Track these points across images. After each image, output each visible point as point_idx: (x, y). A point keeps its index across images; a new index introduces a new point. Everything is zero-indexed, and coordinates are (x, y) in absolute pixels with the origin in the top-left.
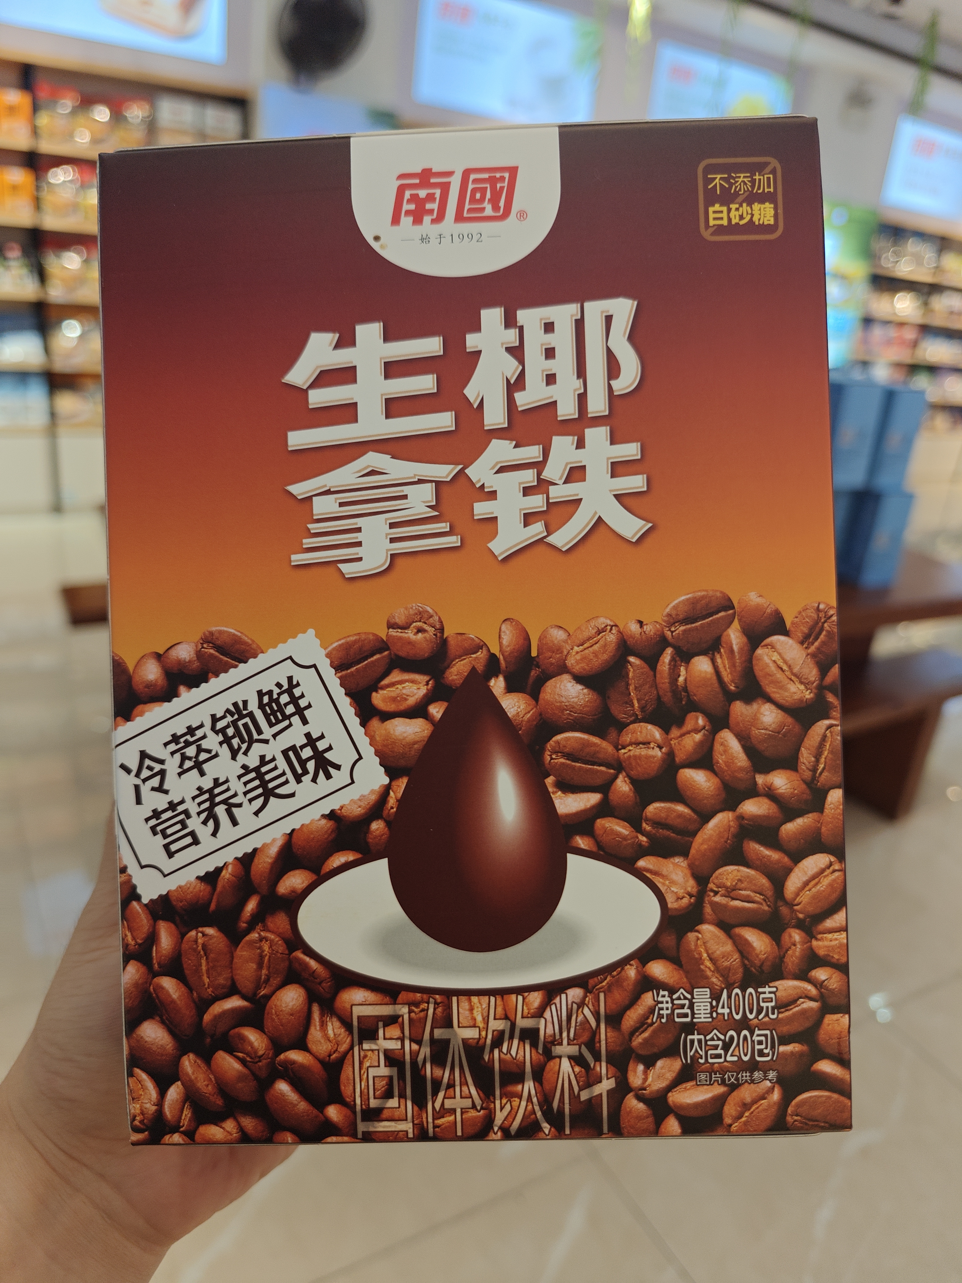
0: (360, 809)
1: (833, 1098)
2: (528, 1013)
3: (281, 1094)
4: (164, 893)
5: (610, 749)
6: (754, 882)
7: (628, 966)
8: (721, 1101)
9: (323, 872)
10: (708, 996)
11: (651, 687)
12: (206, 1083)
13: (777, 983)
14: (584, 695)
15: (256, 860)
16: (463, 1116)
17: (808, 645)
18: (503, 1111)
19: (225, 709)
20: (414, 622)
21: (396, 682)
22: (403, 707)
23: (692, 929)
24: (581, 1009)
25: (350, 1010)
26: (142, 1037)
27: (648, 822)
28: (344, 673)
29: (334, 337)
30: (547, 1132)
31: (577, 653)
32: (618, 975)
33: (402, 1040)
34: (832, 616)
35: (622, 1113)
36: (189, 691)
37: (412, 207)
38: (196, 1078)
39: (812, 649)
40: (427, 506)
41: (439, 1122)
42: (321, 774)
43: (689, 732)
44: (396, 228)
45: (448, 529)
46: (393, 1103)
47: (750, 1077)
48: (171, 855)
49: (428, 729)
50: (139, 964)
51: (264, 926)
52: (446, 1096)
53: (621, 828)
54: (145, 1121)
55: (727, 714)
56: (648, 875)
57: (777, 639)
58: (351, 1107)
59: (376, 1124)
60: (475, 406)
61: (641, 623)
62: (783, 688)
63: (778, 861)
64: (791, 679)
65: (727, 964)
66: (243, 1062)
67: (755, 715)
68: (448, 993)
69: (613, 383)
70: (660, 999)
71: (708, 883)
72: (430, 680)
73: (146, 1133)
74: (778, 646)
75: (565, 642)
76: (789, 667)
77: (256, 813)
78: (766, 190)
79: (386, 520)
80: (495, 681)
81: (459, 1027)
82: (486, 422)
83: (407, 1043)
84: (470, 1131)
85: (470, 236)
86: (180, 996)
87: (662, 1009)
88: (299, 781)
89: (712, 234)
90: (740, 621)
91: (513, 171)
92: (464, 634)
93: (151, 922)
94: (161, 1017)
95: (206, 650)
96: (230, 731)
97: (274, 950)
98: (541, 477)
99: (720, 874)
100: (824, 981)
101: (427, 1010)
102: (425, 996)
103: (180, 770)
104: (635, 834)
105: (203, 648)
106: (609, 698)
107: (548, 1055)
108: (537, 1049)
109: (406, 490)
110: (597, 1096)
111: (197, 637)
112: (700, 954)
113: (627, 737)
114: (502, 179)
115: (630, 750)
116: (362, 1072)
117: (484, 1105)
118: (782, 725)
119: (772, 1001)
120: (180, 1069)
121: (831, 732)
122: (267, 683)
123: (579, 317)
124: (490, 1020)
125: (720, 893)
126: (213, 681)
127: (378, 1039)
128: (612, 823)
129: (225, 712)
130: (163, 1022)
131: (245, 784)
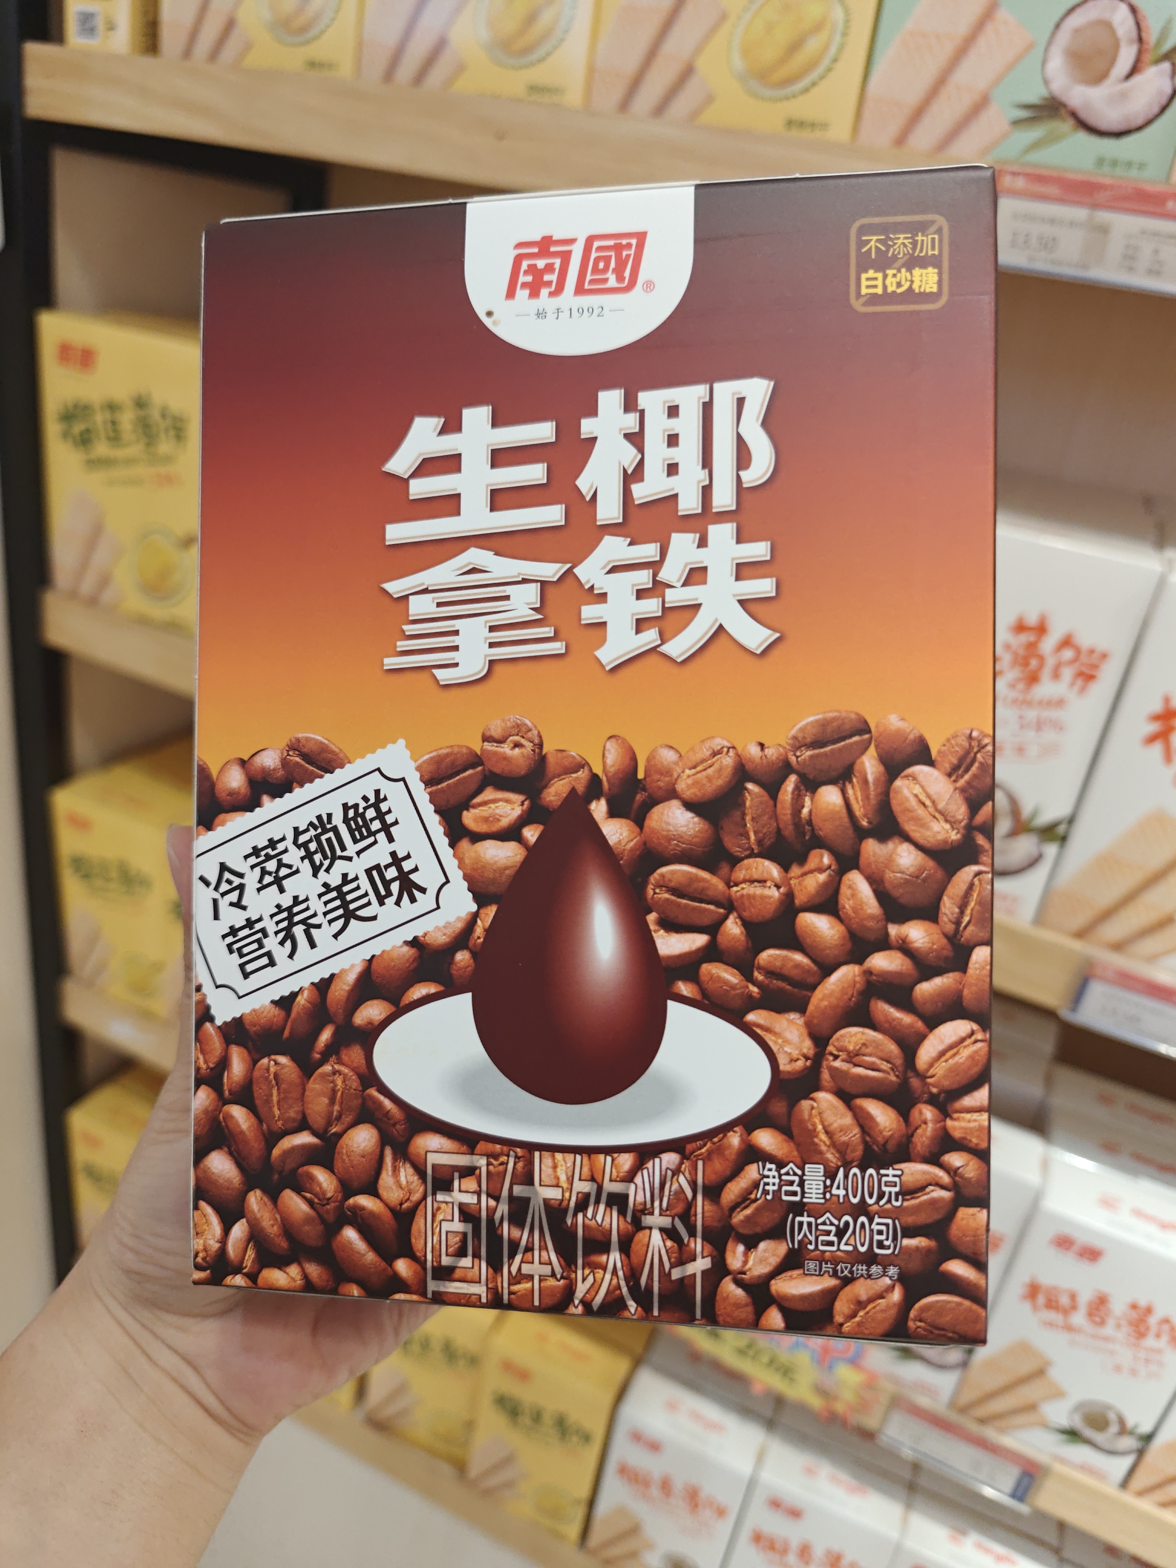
0: (444, 937)
1: (963, 1305)
2: (617, 1177)
3: (349, 1242)
4: (238, 1016)
5: (720, 885)
6: (881, 1047)
7: (731, 1133)
8: (831, 1295)
9: (402, 1004)
10: (822, 1174)
11: (770, 818)
12: (271, 1222)
13: (903, 1166)
14: (694, 823)
15: (333, 987)
16: (542, 1285)
17: (957, 777)
18: (585, 1282)
19: (308, 822)
20: (510, 736)
21: (489, 800)
22: (495, 828)
23: (807, 1097)
24: (675, 1177)
25: (424, 1157)
26: (209, 1168)
27: (760, 971)
28: (434, 788)
29: (439, 422)
30: (633, 1311)
31: (689, 776)
32: (719, 1142)
33: (478, 1193)
34: (986, 745)
35: (718, 1298)
36: (272, 801)
37: (529, 279)
38: (262, 1217)
39: (962, 782)
40: (532, 609)
41: (515, 1288)
42: (405, 896)
43: (811, 872)
44: (510, 302)
45: (552, 635)
46: (466, 1262)
47: (866, 1270)
48: (246, 975)
49: (521, 854)
50: (210, 1090)
51: (337, 1059)
52: (524, 1260)
53: (729, 976)
54: (208, 1259)
55: (857, 854)
56: (759, 1031)
57: (920, 770)
58: (421, 1262)
59: (447, 1283)
60: (588, 499)
61: (762, 746)
62: (924, 825)
63: (911, 1026)
64: (934, 817)
65: (844, 1139)
66: (310, 1203)
67: (891, 856)
68: (531, 1147)
69: (742, 474)
70: (766, 1173)
71: (827, 1044)
72: (525, 800)
73: (208, 1271)
74: (921, 778)
75: (676, 763)
76: (933, 802)
77: (336, 936)
78: (930, 253)
79: (486, 622)
80: (597, 805)
81: (541, 1185)
82: (599, 516)
83: (484, 1197)
84: (548, 1301)
85: (591, 310)
86: (250, 1127)
87: (768, 1184)
88: (381, 903)
89: (864, 304)
90: (877, 747)
91: (641, 237)
92: (564, 751)
93: (224, 1045)
94: (229, 1148)
95: (292, 758)
96: (313, 846)
97: (346, 1085)
98: (657, 579)
99: (842, 1036)
100: (959, 1168)
101: (507, 1164)
102: (505, 1149)
103: (260, 885)
104: (745, 983)
105: (288, 755)
106: (722, 828)
107: (638, 1225)
108: (625, 1216)
109: (508, 590)
110: (690, 1276)
111: (283, 743)
112: (814, 1125)
113: (740, 873)
114: (629, 246)
115: (743, 889)
116: (435, 1225)
117: (565, 1274)
118: (922, 869)
119: (895, 1186)
120: (245, 1206)
121: (980, 880)
122: (352, 797)
123: (707, 399)
124: (575, 1180)
125: (841, 1058)
126: (297, 791)
127: (453, 1191)
128: (719, 970)
129: (308, 825)
130: (231, 1154)
131: (326, 903)
